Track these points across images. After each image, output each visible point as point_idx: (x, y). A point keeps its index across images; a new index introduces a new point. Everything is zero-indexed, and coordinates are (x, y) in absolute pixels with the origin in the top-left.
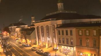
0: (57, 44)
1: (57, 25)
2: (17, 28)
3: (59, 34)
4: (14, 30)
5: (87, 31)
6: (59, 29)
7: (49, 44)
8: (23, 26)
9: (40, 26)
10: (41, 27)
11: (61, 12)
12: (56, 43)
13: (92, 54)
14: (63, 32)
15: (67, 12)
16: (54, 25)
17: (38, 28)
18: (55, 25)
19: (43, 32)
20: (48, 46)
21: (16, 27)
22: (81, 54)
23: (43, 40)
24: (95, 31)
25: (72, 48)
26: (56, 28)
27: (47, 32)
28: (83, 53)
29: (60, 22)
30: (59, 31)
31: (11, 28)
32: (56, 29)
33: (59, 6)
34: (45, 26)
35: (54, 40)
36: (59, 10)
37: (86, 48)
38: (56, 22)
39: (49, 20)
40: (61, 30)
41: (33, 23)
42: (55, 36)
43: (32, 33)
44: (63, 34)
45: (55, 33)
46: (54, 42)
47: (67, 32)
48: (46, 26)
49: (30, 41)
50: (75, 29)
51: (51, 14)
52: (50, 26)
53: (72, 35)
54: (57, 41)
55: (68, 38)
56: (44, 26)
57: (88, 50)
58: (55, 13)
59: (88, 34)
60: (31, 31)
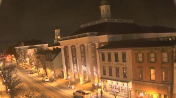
0: (100, 77)
1: (100, 44)
2: (29, 48)
3: (103, 59)
4: (25, 53)
5: (153, 55)
6: (102, 52)
7: (85, 78)
8: (39, 45)
9: (69, 46)
10: (72, 47)
11: (106, 20)
12: (97, 75)
13: (160, 95)
14: (109, 55)
15: (116, 21)
16: (94, 45)
17: (66, 48)
18: (97, 44)
19: (74, 56)
20: (84, 81)
21: (28, 46)
22: (141, 94)
23: (76, 70)
24: (165, 55)
25: (126, 84)
26: (97, 49)
27: (82, 57)
28: (144, 93)
29: (104, 38)
30: (103, 55)
31: (20, 49)
32: (97, 51)
33: (103, 10)
34: (79, 45)
35: (95, 70)
36: (102, 17)
37: (150, 83)
38: (98, 38)
39: (86, 36)
40: (106, 52)
41: (58, 40)
42: (95, 64)
43: (55, 57)
44: (110, 60)
45: (95, 57)
46: (95, 73)
47: (116, 56)
48: (81, 46)
49: (53, 72)
50: (130, 50)
51: (88, 24)
52: (87, 46)
53: (125, 62)
54: (99, 71)
55: (119, 66)
56: (76, 46)
57: (154, 87)
58: (97, 22)
59: (153, 60)
60: (55, 55)
